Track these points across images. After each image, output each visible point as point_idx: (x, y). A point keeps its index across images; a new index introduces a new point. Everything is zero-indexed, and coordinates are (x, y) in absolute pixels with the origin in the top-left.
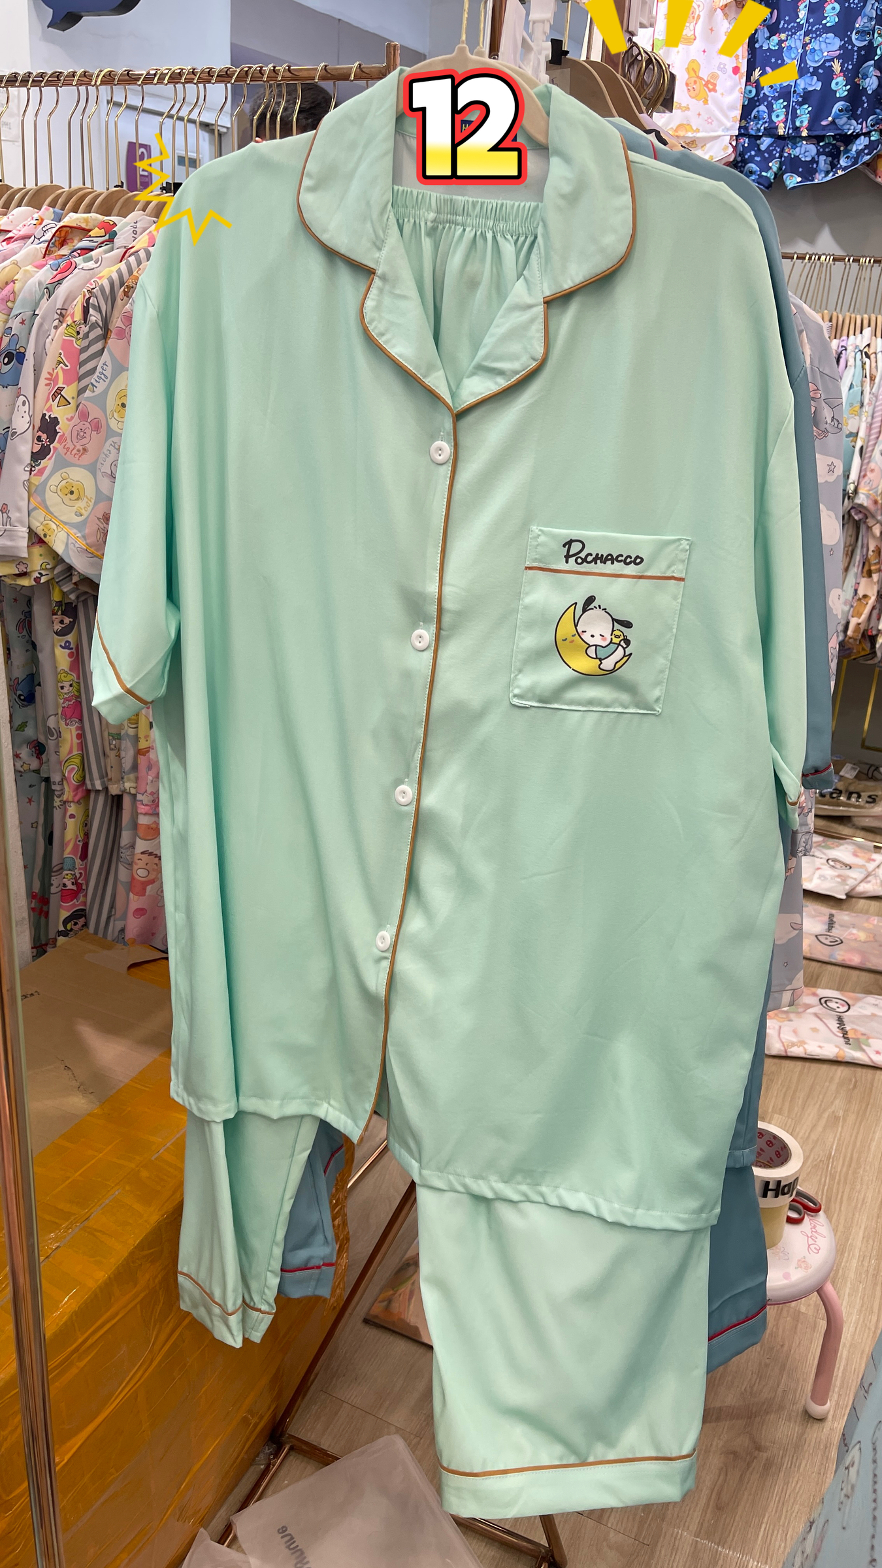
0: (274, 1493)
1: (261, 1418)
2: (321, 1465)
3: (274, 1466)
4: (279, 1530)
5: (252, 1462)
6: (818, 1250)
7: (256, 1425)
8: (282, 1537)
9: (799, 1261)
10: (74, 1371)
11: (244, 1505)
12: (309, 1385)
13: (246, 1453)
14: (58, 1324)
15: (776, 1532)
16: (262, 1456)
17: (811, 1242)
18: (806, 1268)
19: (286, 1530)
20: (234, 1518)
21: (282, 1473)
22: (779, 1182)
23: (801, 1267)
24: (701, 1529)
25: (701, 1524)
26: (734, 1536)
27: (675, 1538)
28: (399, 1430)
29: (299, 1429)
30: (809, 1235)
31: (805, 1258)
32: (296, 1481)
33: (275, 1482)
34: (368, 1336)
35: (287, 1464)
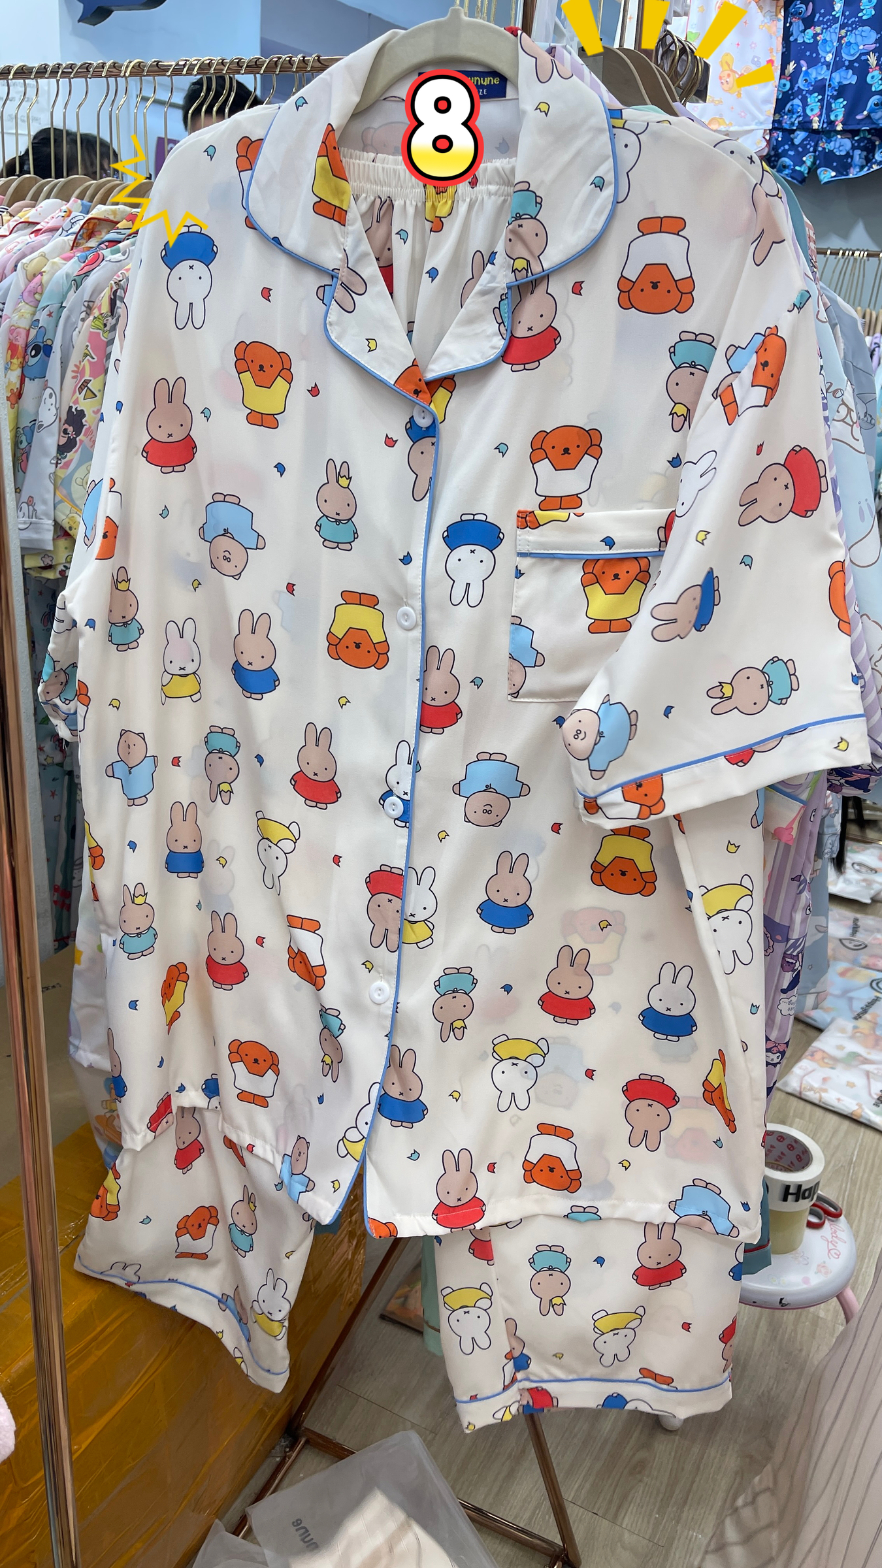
0: (291, 1484)
1: (277, 1412)
2: (337, 1459)
3: (289, 1459)
4: (293, 1523)
5: (268, 1454)
6: (838, 1255)
7: (273, 1417)
8: (297, 1530)
9: (819, 1265)
10: (92, 1359)
11: (259, 1497)
12: (325, 1378)
13: (262, 1445)
14: (76, 1313)
16: (278, 1448)
17: (831, 1247)
18: (826, 1273)
19: (301, 1523)
20: (248, 1510)
21: (297, 1466)
22: (800, 1186)
23: (820, 1271)
27: (690, 1540)
28: (413, 1426)
29: (315, 1422)
30: (830, 1240)
31: (824, 1262)
32: (311, 1475)
33: (290, 1475)
34: (384, 1331)
35: (302, 1457)
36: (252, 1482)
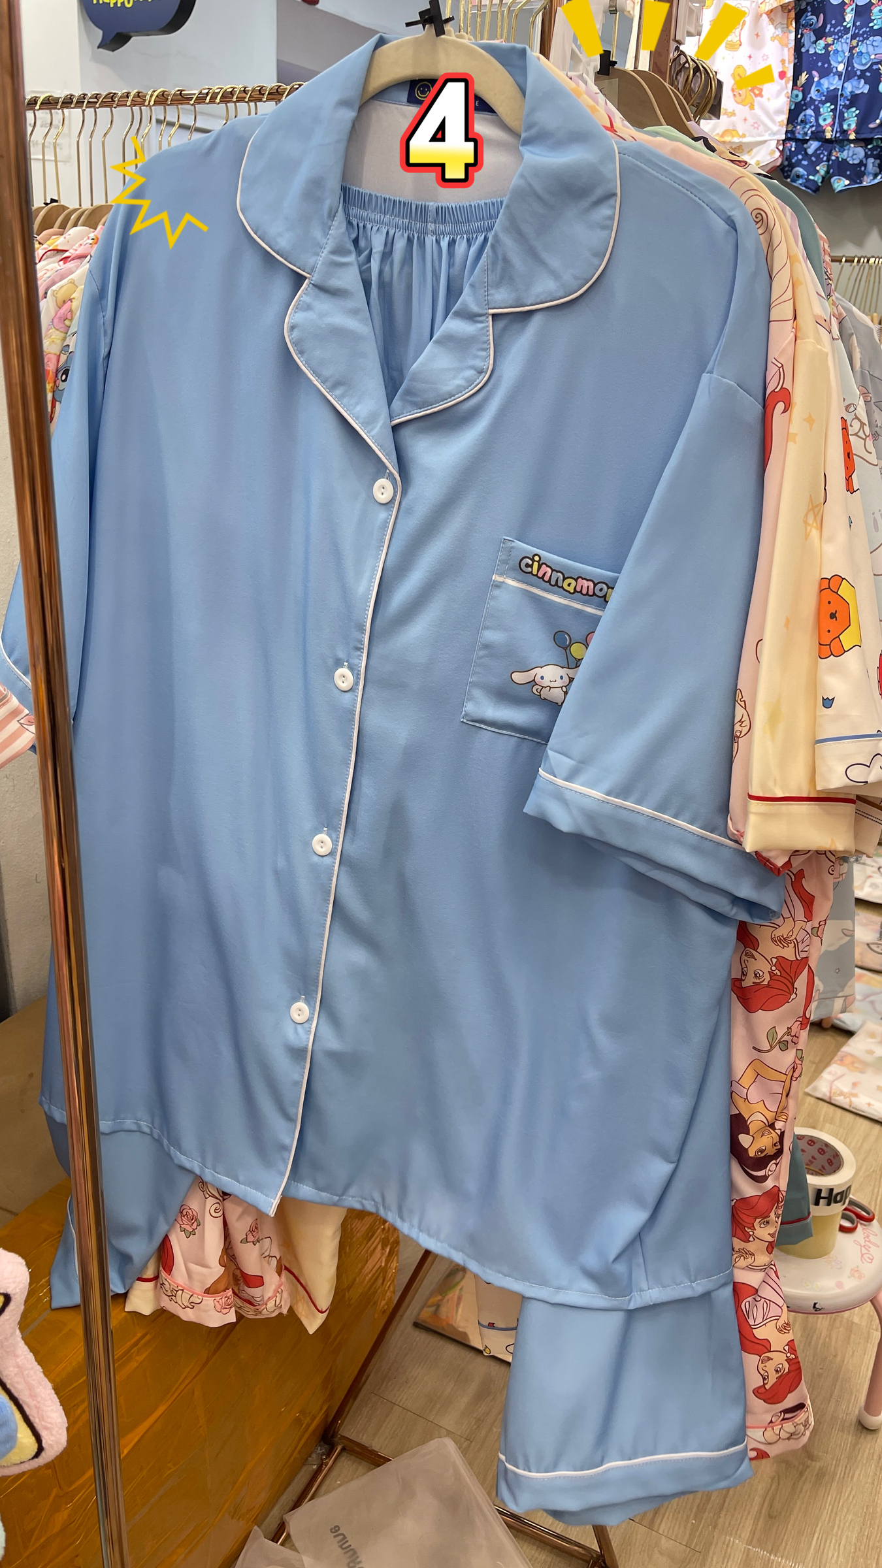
0: (325, 1494)
1: (313, 1420)
2: (373, 1466)
3: (326, 1466)
5: (305, 1462)
6: (872, 1260)
7: (308, 1425)
8: (335, 1537)
9: (852, 1270)
10: (134, 1365)
11: (297, 1504)
12: (361, 1384)
13: (299, 1452)
15: (828, 1541)
16: (314, 1456)
17: (864, 1251)
18: (860, 1277)
19: (339, 1529)
20: (286, 1517)
21: (334, 1474)
22: (831, 1190)
23: (854, 1277)
24: (753, 1538)
25: (753, 1532)
26: (786, 1544)
27: (728, 1546)
28: (449, 1433)
29: (353, 1429)
30: (863, 1244)
31: (858, 1267)
32: (347, 1482)
33: (327, 1482)
34: (418, 1339)
35: (339, 1464)
36: (290, 1489)
